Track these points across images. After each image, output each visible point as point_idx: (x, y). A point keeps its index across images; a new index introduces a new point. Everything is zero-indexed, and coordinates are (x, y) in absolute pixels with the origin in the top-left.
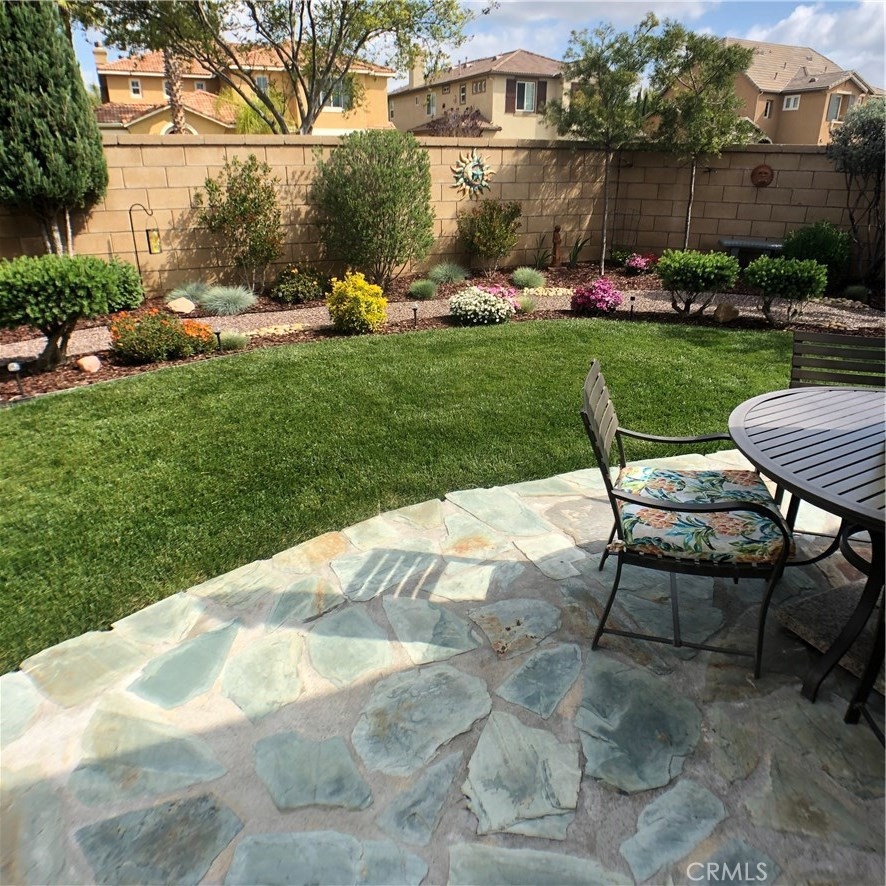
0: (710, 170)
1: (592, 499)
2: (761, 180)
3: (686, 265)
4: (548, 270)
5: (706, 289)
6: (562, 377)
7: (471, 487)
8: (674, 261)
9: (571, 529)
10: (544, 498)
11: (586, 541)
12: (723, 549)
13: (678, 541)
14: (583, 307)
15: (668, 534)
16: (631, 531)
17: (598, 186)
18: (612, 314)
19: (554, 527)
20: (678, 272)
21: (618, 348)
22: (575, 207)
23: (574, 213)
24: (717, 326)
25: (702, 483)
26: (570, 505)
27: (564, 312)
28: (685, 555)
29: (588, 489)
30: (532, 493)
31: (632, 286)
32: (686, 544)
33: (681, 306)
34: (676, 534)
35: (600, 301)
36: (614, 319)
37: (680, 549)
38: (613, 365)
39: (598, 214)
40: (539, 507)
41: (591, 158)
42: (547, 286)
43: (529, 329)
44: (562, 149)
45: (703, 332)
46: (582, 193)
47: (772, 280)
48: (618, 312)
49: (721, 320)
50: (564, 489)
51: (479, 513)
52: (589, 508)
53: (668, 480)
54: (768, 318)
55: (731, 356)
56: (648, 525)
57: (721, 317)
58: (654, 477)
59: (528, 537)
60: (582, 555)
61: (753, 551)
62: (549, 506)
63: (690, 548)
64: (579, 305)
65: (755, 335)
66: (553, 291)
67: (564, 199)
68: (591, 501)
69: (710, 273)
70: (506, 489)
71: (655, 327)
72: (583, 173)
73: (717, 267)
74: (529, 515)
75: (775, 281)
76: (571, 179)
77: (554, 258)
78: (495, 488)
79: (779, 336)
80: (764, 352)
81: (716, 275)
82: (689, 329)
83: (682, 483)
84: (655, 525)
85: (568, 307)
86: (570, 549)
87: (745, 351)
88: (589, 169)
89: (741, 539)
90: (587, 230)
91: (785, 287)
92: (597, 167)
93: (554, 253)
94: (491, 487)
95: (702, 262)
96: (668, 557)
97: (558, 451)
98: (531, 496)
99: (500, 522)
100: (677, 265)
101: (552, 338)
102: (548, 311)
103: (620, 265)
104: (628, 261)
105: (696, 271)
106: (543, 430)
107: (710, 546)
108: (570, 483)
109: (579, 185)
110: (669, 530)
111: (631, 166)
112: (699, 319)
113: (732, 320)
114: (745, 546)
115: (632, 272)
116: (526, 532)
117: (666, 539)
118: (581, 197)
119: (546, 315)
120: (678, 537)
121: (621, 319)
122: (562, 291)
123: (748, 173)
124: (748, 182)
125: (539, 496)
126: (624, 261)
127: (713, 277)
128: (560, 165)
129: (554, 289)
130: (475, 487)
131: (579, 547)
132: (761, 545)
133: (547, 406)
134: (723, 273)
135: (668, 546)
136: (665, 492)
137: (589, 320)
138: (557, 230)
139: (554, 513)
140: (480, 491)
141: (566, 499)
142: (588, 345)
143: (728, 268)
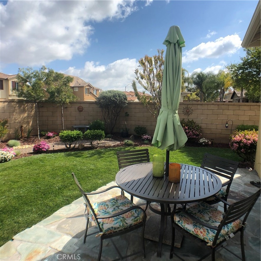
0: (66, 108)
1: (70, 218)
2: (80, 110)
3: (68, 135)
4: (20, 140)
5: (75, 140)
6: (40, 176)
7: (22, 230)
8: (64, 134)
9: (68, 232)
10: (54, 223)
11: (75, 234)
12: (130, 223)
13: (117, 225)
14: (38, 151)
15: (114, 224)
16: (103, 228)
17: (33, 113)
18: (48, 152)
19: (62, 234)
20: (66, 137)
21: (55, 163)
22: (26, 119)
23: (26, 121)
24: (80, 151)
25: (112, 203)
26: (63, 223)
27: (31, 153)
28: (120, 229)
29: (67, 214)
30: (48, 223)
31: (50, 142)
32: (120, 226)
33: (68, 146)
34: (116, 224)
35: (43, 148)
36: (49, 153)
37: (119, 228)
38: (55, 168)
39: (34, 121)
40: (53, 228)
41: (30, 105)
42: (21, 145)
43: (22, 161)
44: (20, 102)
45: (77, 153)
46: (28, 115)
47: (92, 136)
48: (49, 151)
49: (80, 149)
50: (59, 217)
51: (31, 239)
52: (70, 221)
53: (103, 205)
54: (92, 146)
55: (88, 159)
56: (107, 224)
57: (80, 147)
58: (98, 206)
59: (54, 241)
60: (76, 240)
61: (137, 220)
62: (56, 226)
63: (121, 226)
64: (36, 150)
65: (91, 152)
66: (24, 147)
67: (22, 117)
68: (69, 219)
69: (76, 136)
70: (37, 225)
71: (63, 154)
72: (28, 109)
73: (77, 134)
74: (51, 232)
75: (93, 136)
76: (24, 111)
77: (22, 136)
78: (33, 226)
79: (97, 151)
80: (95, 156)
81: (77, 136)
82: (73, 153)
83: (107, 205)
84: (109, 223)
85: (32, 151)
86: (71, 240)
87: (90, 157)
88: (30, 108)
89: (133, 218)
90: (31, 126)
91: (96, 138)
92: (32, 107)
93: (22, 134)
94: (31, 227)
95: (73, 133)
96: (115, 232)
97: (51, 204)
98: (48, 225)
99: (41, 240)
100: (66, 135)
101: (31, 163)
102: (25, 154)
103: (44, 136)
104: (46, 134)
105: (71, 136)
106: (42, 197)
107: (126, 223)
108: (60, 215)
109: (27, 113)
110: (114, 223)
111: (43, 107)
112: (74, 149)
113: (83, 148)
114: (135, 219)
115: (49, 138)
116: (53, 240)
117: (114, 226)
118: (28, 117)
119: (25, 155)
120: (117, 224)
121: (51, 153)
122: (27, 146)
123: (77, 108)
124: (77, 110)
125: (51, 223)
126: (45, 134)
127: (76, 137)
128: (20, 107)
129: (24, 146)
130: (25, 229)
131: (74, 237)
132: (139, 217)
133: (40, 188)
134: (79, 136)
135: (115, 228)
136: (105, 210)
137: (41, 155)
138: (22, 127)
139: (59, 228)
140: (27, 230)
141: (61, 221)
142: (44, 163)
143: (80, 134)
